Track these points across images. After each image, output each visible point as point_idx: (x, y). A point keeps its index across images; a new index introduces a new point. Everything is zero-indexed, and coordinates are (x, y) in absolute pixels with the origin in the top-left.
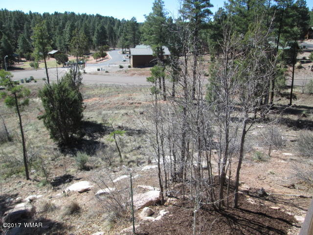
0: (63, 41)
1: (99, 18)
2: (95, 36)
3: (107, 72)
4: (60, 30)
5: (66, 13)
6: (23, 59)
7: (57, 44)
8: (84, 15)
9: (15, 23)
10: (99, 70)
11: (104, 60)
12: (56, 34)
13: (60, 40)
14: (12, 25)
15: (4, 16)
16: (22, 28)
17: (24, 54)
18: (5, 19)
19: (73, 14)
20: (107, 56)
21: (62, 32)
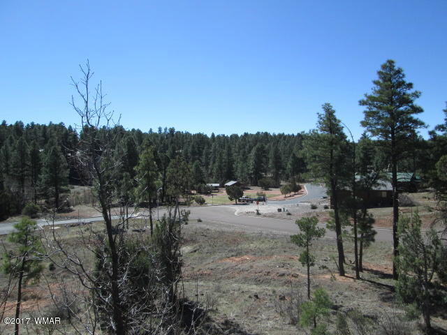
0: (246, 169)
1: (300, 138)
2: (290, 162)
3: (289, 214)
4: (243, 156)
5: (258, 133)
6: (193, 192)
7: (238, 174)
8: (281, 136)
9: (193, 147)
10: (280, 210)
11: (296, 196)
12: (239, 160)
13: (242, 168)
14: (190, 150)
15: (183, 141)
16: (200, 154)
17: (195, 186)
18: (183, 143)
19: (266, 134)
20: (302, 190)
21: (247, 157)
